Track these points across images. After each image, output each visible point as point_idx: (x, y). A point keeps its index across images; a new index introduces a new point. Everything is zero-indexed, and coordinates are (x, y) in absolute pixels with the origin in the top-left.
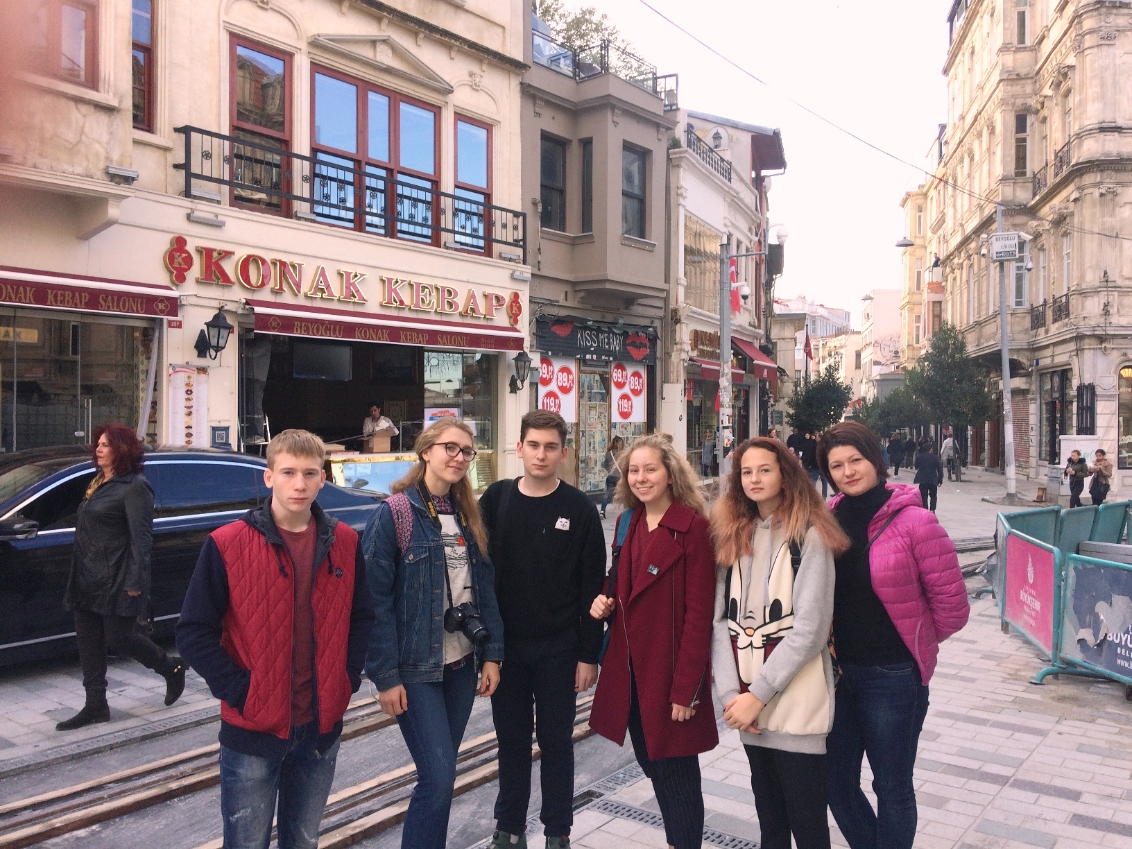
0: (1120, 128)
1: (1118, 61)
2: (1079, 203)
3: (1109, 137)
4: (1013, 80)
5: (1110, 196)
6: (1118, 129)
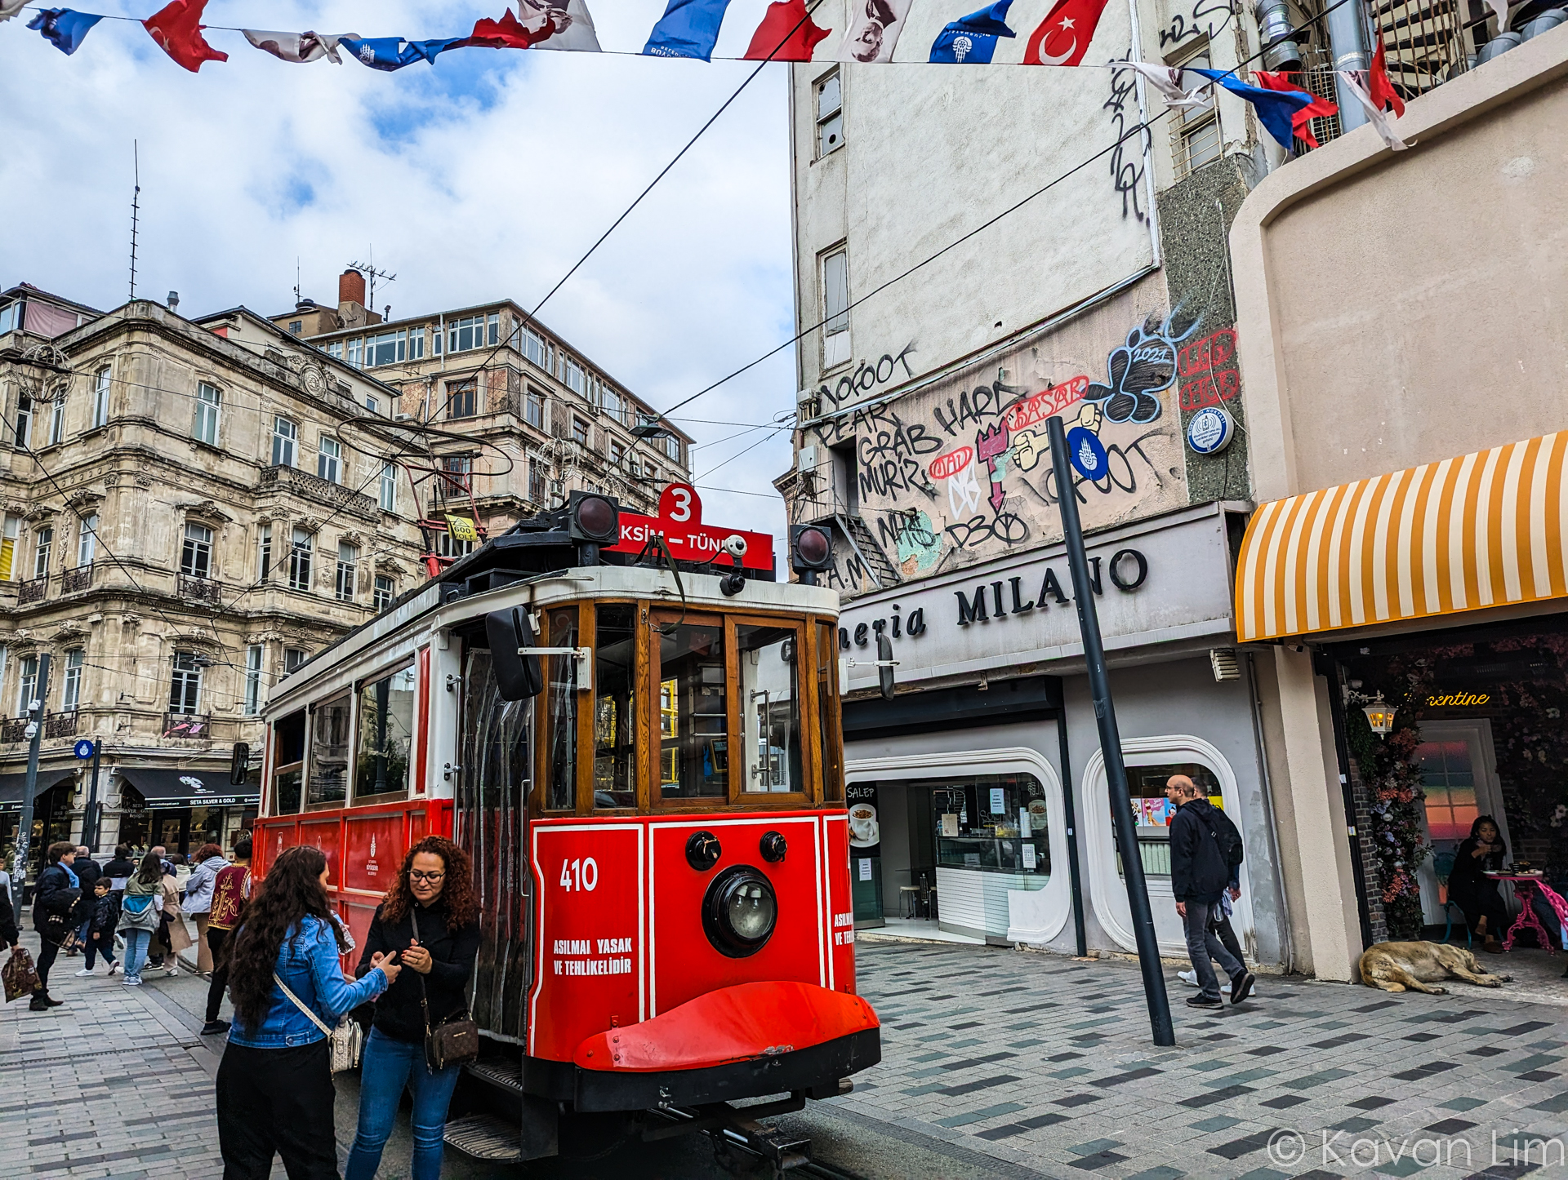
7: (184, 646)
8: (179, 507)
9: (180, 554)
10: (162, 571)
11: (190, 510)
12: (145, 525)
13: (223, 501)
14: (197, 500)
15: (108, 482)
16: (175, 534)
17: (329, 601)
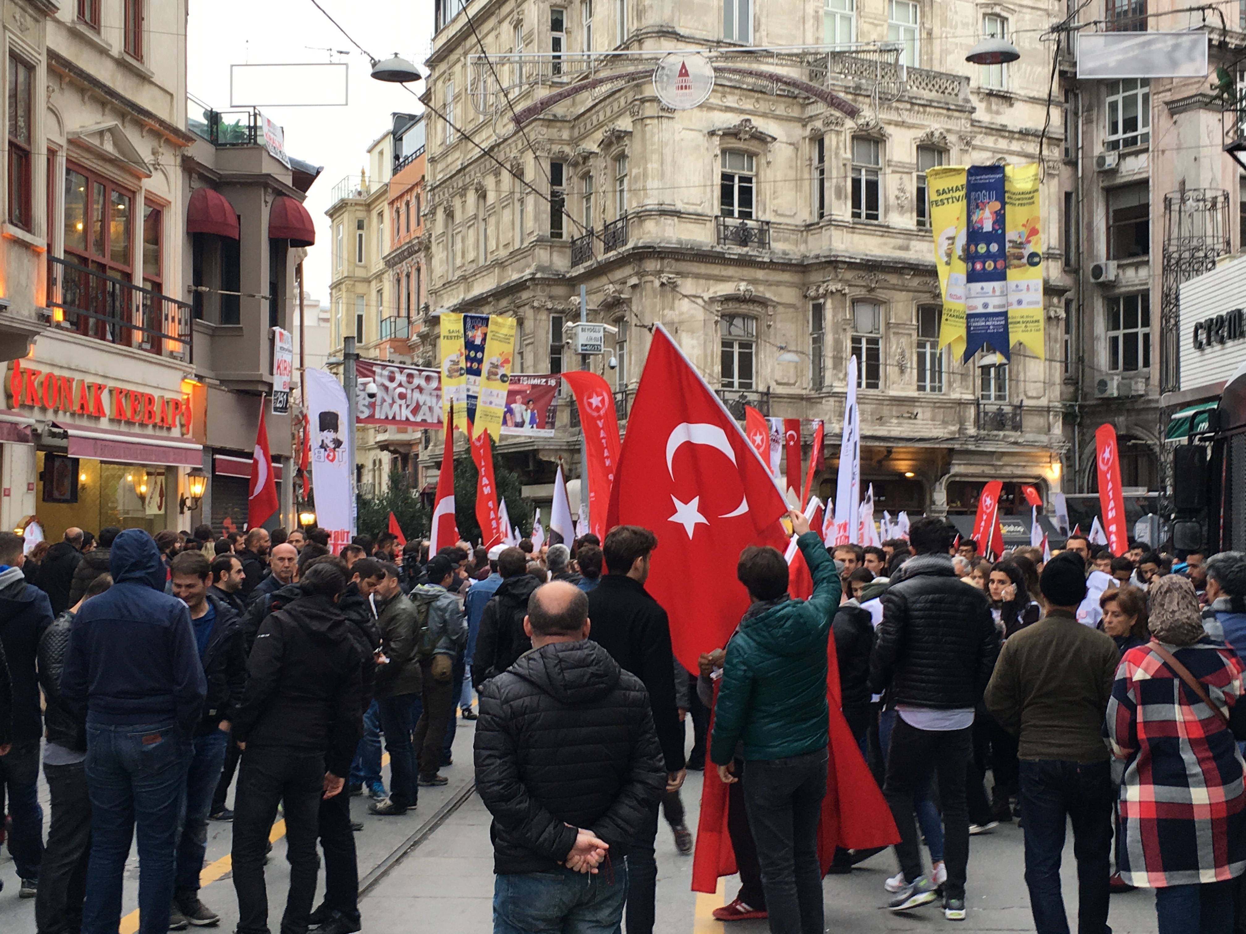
0: (680, 212)
1: (677, 137)
2: (638, 290)
3: (669, 222)
4: (550, 121)
5: (668, 288)
6: (677, 214)
7: (732, 307)
8: (712, 133)
9: (717, 192)
10: (699, 217)
11: (725, 134)
12: (674, 163)
13: (764, 115)
14: (732, 120)
15: (633, 114)
16: (709, 168)
17: (907, 234)
